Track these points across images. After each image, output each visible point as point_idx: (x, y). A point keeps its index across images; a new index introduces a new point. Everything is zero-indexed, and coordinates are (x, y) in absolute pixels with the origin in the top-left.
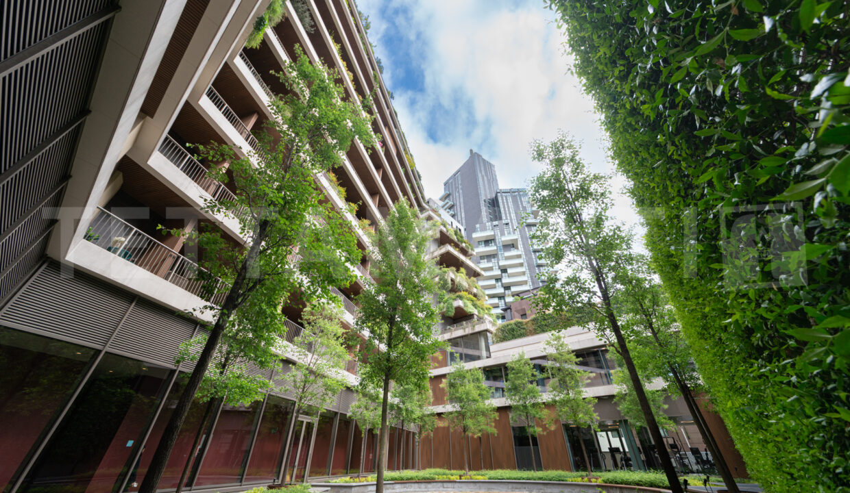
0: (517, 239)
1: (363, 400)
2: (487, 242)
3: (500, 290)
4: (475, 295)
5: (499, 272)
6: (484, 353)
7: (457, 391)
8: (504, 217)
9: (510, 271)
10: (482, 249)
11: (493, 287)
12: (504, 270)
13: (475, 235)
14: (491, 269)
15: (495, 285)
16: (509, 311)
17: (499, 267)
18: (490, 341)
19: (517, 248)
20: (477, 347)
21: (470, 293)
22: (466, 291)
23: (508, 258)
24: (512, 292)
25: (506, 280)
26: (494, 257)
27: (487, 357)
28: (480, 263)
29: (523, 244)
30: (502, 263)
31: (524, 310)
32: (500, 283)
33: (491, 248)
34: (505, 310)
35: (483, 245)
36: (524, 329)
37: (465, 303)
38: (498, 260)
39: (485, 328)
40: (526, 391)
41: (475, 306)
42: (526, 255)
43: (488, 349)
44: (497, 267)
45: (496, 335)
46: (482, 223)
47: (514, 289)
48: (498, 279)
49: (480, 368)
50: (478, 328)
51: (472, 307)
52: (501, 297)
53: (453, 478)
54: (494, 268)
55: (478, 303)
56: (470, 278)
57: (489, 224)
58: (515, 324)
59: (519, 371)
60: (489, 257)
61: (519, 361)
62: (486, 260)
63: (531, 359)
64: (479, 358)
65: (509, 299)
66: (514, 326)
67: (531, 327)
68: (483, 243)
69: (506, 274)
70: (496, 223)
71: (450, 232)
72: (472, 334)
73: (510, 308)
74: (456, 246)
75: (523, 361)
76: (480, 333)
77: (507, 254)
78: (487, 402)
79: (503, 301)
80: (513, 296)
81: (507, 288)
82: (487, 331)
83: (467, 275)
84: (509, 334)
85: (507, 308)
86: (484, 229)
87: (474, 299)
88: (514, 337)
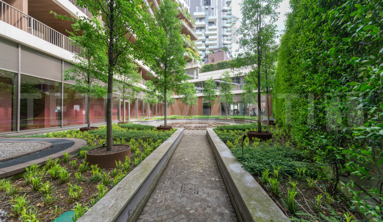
0: (216, 19)
1: (148, 94)
2: (201, 19)
3: (204, 47)
4: (194, 50)
5: (205, 38)
6: (195, 77)
7: (185, 91)
8: (212, 4)
9: (210, 37)
10: (198, 23)
11: (201, 45)
12: (207, 37)
13: (195, 14)
14: (201, 35)
15: (202, 44)
16: (207, 58)
17: (205, 35)
18: (199, 71)
19: (215, 25)
20: (193, 74)
21: (192, 49)
22: (190, 48)
23: (210, 30)
24: (209, 49)
25: (207, 42)
26: (203, 29)
27: (197, 78)
28: (196, 31)
29: (219, 22)
30: (207, 32)
31: (214, 58)
32: (204, 43)
33: (203, 23)
34: (205, 57)
35: (199, 21)
36: (213, 67)
37: (189, 54)
38: (205, 31)
39: (197, 66)
40: (210, 92)
41: (193, 55)
42: (219, 29)
43: (197, 75)
44: (204, 35)
45: (201, 69)
46: (199, 6)
47: (210, 47)
48: (204, 42)
49: (193, 83)
50: (194, 66)
51: (192, 56)
52: (204, 51)
53: (182, 118)
54: (203, 35)
55: (195, 54)
56: (192, 41)
57: (203, 7)
58: (210, 65)
59: (209, 85)
60: (201, 28)
61: (210, 80)
62: (199, 30)
63: (215, 80)
64: (193, 78)
65: (208, 52)
66: (210, 66)
67: (216, 67)
68: (199, 19)
69: (208, 39)
70: (207, 7)
71: (183, 11)
72: (191, 69)
73: (207, 57)
74: (187, 21)
75: (211, 81)
76: (194, 68)
77: (210, 27)
78: (195, 95)
79: (204, 53)
80: (210, 51)
81: (207, 46)
82: (198, 67)
83: (191, 39)
84: (207, 69)
85: (206, 57)
86: (200, 10)
87: (193, 52)
88: (209, 71)
